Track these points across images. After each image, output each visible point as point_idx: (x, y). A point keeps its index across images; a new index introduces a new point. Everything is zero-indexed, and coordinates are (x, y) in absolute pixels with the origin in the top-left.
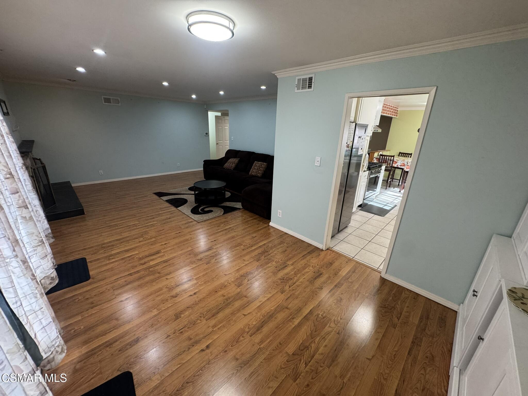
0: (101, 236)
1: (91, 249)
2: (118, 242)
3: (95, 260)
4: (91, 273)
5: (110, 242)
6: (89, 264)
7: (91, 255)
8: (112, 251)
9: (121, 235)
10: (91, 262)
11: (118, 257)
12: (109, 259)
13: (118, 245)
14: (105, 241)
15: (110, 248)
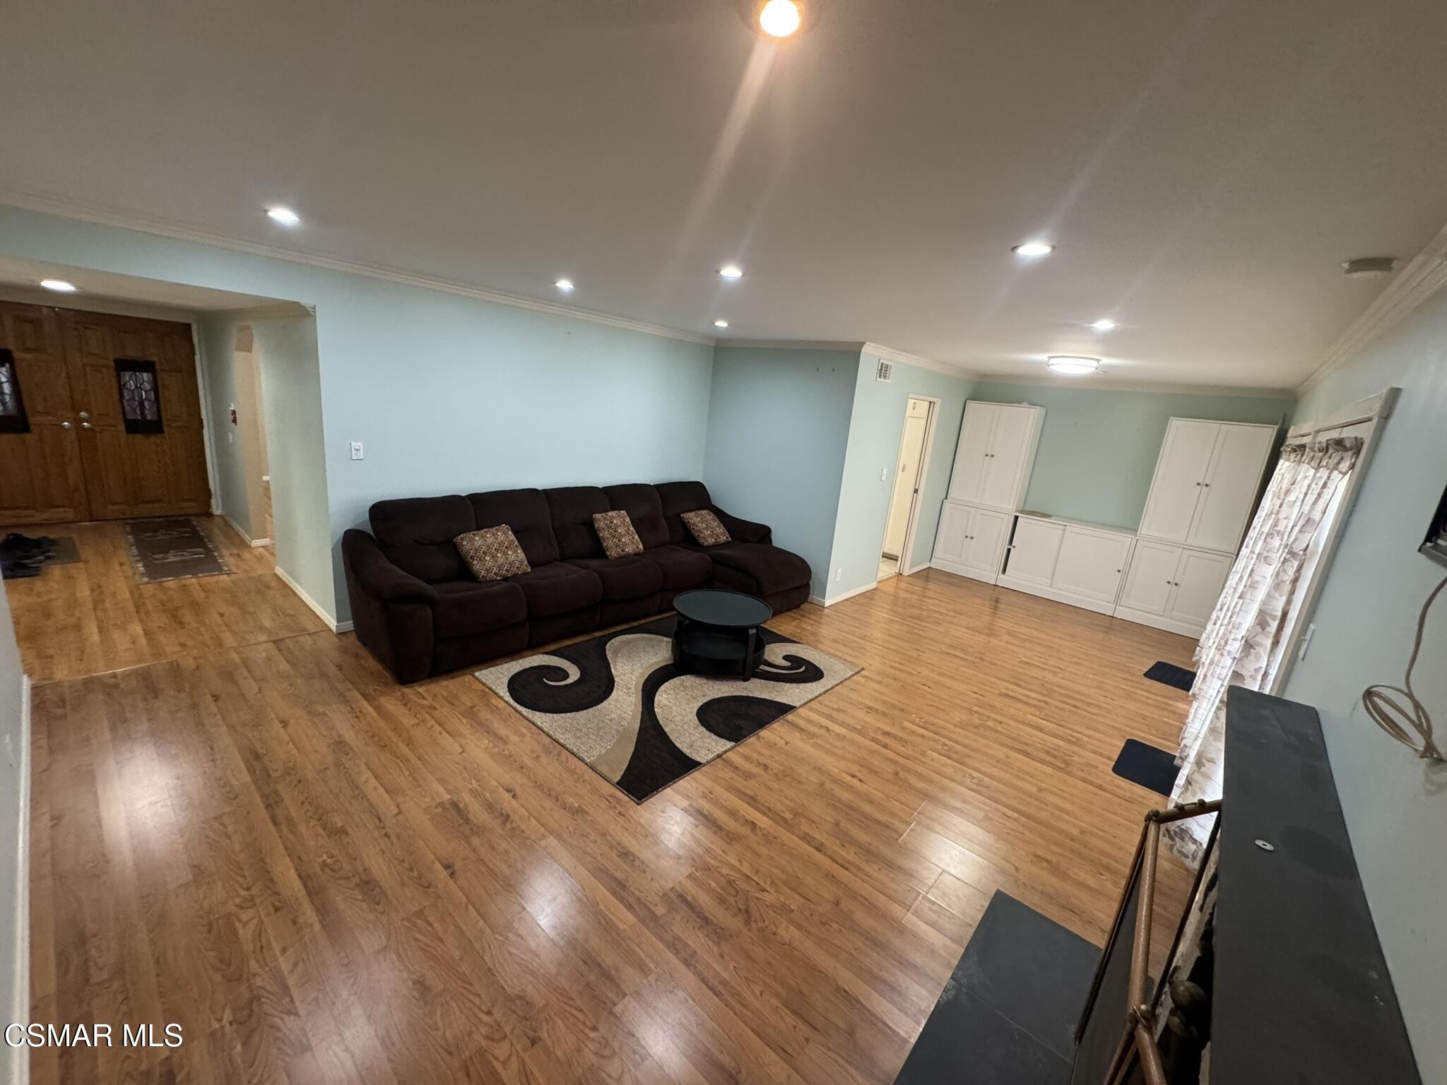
0: (1040, 790)
1: (1090, 778)
2: (1030, 750)
3: (1101, 755)
4: (1122, 744)
5: (1043, 762)
6: (1116, 758)
7: (1099, 769)
8: (1059, 747)
9: (1007, 756)
10: (1110, 759)
11: (1065, 732)
12: (1078, 739)
13: (1038, 745)
14: (1049, 770)
15: (1057, 753)
